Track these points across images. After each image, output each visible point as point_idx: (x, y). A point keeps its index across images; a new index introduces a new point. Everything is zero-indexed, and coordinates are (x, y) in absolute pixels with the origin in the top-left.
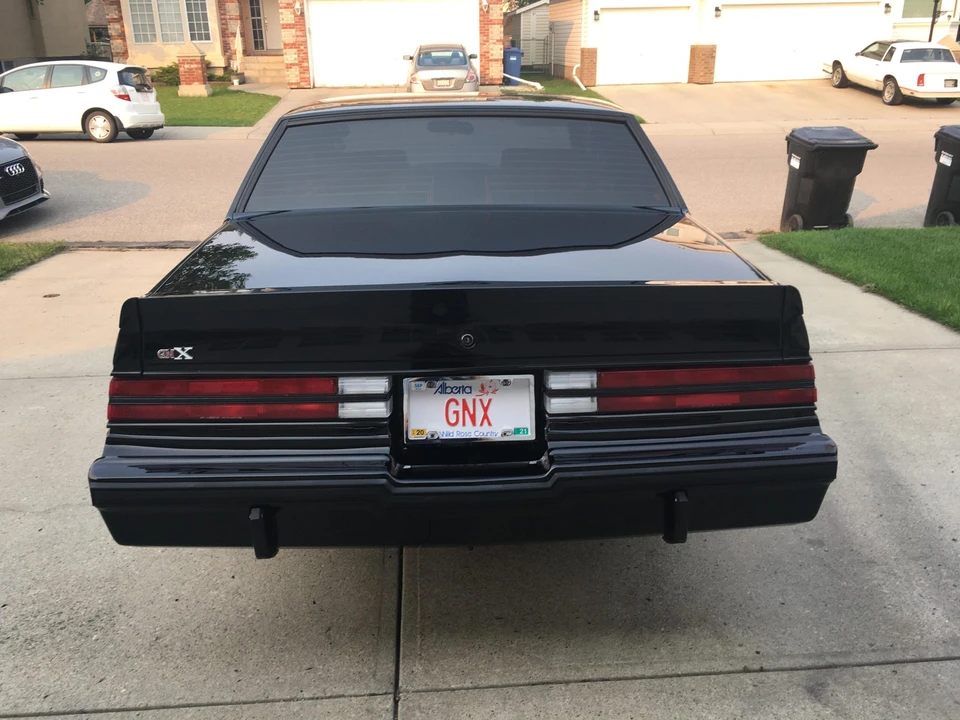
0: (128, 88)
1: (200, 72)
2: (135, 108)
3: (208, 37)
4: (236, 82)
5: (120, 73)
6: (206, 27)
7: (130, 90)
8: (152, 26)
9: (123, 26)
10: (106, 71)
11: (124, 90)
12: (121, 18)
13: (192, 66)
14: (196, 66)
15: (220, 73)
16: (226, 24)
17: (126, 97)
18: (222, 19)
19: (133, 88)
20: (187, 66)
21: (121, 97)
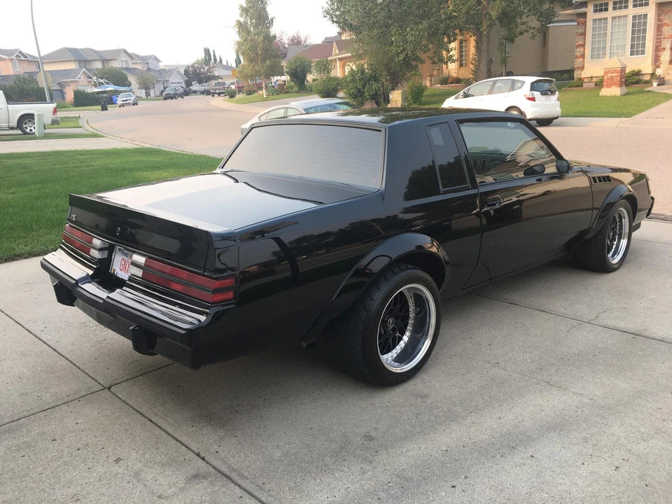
0: (535, 93)
1: (618, 78)
2: (537, 105)
3: (643, 53)
4: (655, 84)
5: (532, 84)
6: (644, 45)
7: (537, 94)
8: (604, 48)
9: (584, 49)
10: (524, 82)
11: (532, 94)
12: (585, 44)
13: (614, 75)
14: (616, 74)
15: (647, 78)
16: (660, 42)
17: (533, 99)
18: (658, 39)
19: (539, 93)
20: (610, 75)
21: (529, 99)
